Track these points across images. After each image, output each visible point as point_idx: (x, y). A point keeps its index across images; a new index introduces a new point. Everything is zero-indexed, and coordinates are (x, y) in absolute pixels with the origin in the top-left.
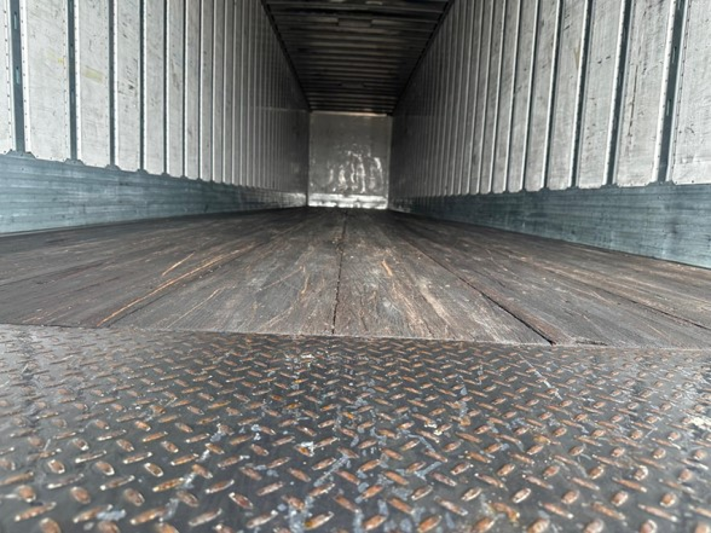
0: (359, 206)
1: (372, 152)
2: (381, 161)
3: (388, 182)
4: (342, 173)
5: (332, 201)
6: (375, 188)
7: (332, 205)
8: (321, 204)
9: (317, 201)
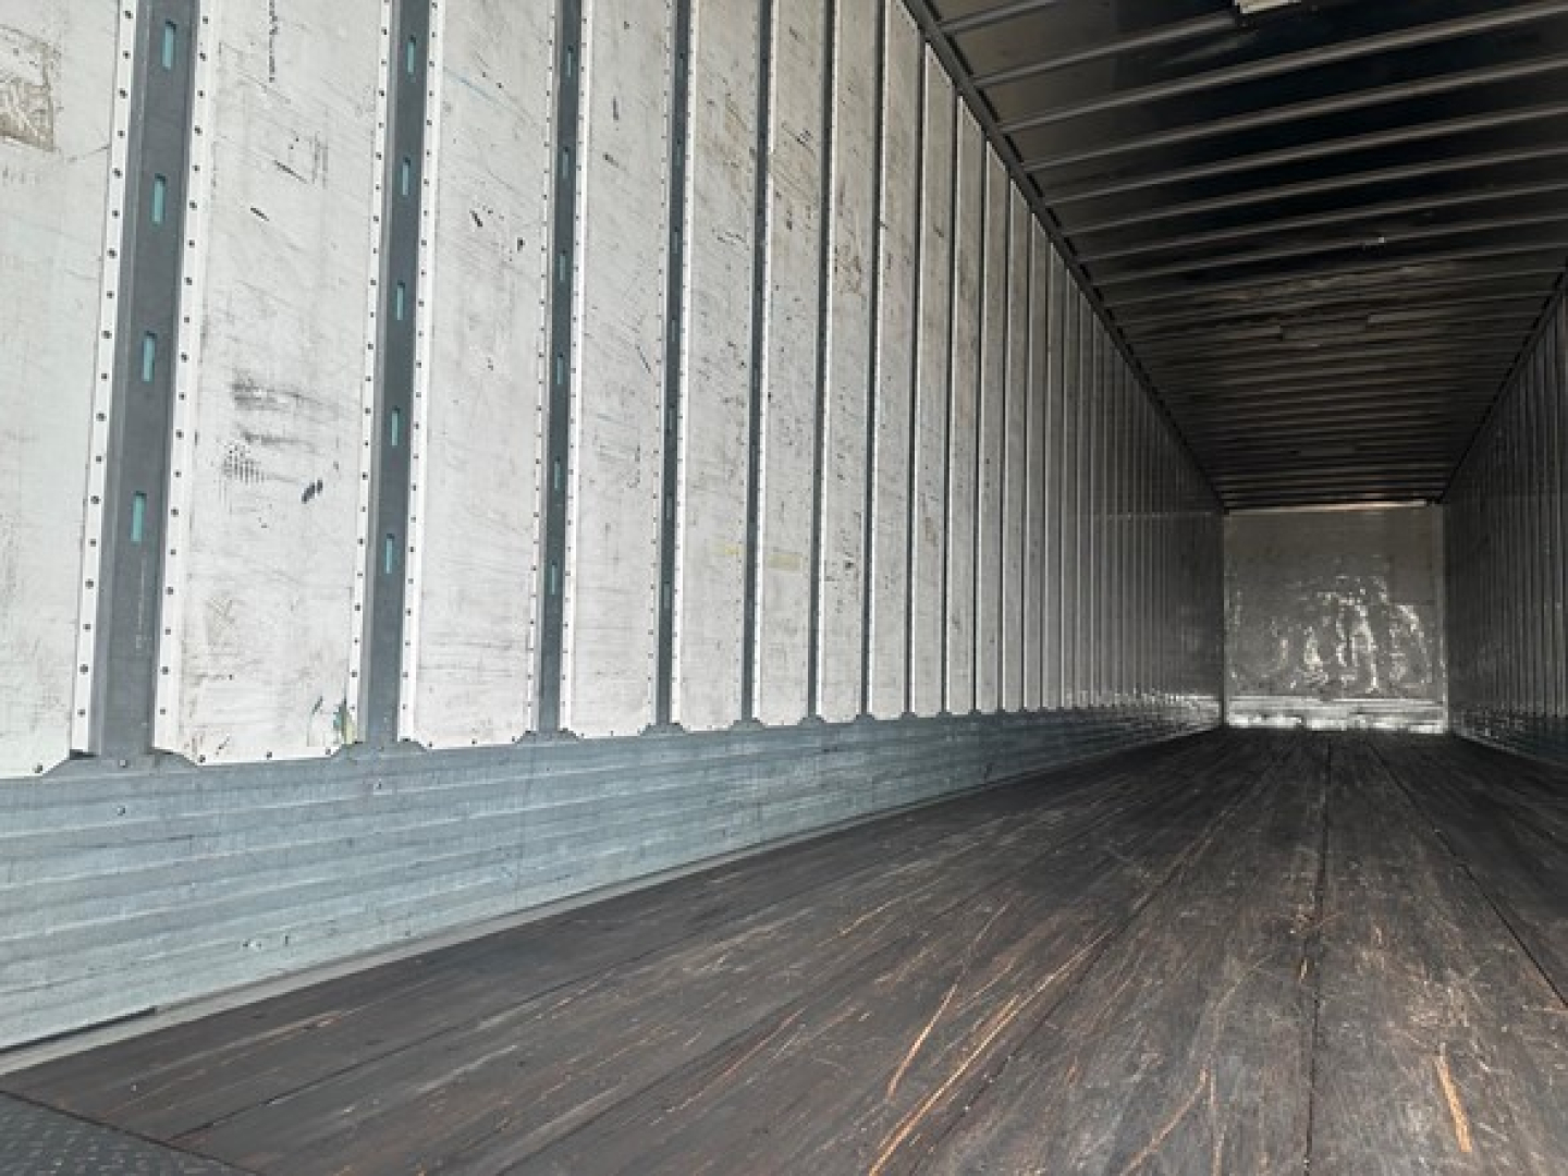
0: (1363, 722)
1: (1391, 589)
2: (1417, 612)
3: (1442, 664)
4: (1311, 644)
5: (1289, 713)
6: (1404, 680)
7: (1292, 722)
8: (1258, 721)
9: (1250, 712)
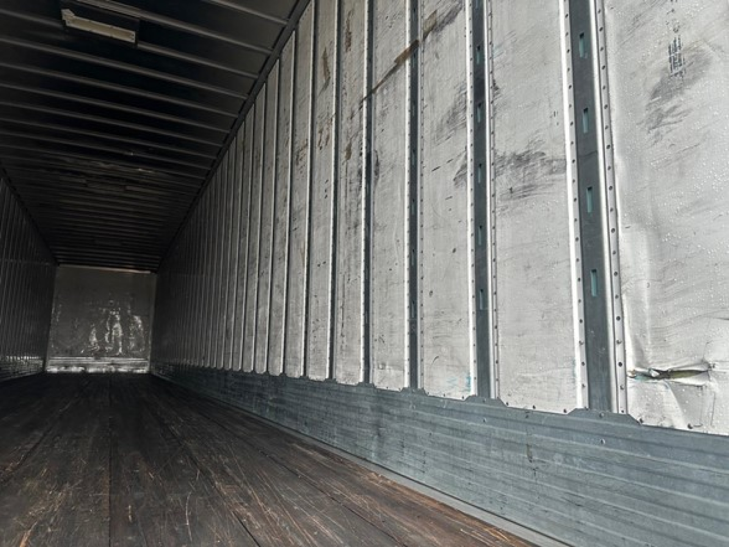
0: (113, 369)
1: (132, 308)
2: (142, 319)
3: (150, 342)
4: (93, 332)
5: (78, 365)
6: (133, 350)
7: (80, 369)
8: (63, 369)
9: (59, 365)
